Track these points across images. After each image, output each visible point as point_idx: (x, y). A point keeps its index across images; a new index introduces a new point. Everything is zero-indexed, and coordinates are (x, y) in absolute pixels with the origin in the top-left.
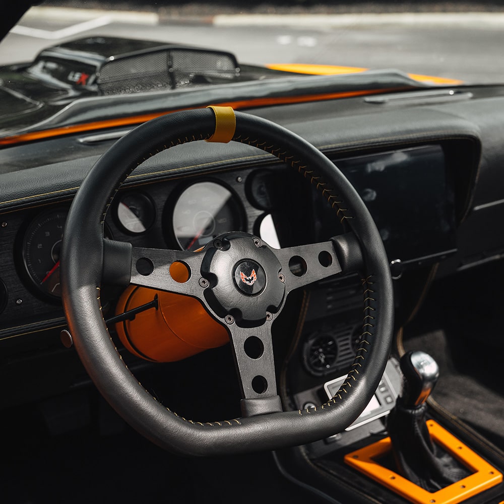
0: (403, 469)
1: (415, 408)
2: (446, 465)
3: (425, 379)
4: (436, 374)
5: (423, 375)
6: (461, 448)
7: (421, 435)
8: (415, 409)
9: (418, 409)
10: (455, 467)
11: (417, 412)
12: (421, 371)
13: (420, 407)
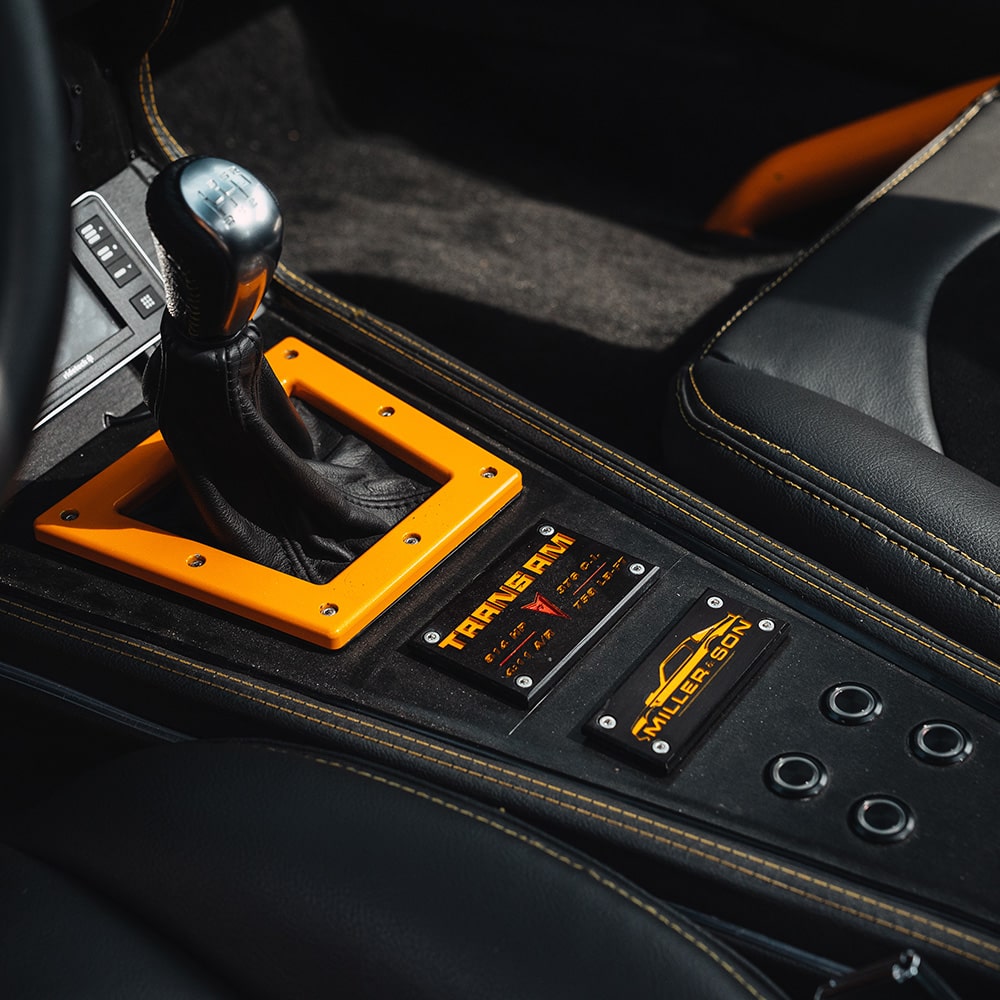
0: (226, 529)
1: (228, 342)
2: (355, 478)
3: (237, 249)
4: (272, 225)
5: (231, 239)
6: (391, 411)
7: (260, 418)
8: (228, 347)
9: (237, 341)
10: (382, 477)
11: (233, 352)
12: (222, 226)
13: (244, 335)
